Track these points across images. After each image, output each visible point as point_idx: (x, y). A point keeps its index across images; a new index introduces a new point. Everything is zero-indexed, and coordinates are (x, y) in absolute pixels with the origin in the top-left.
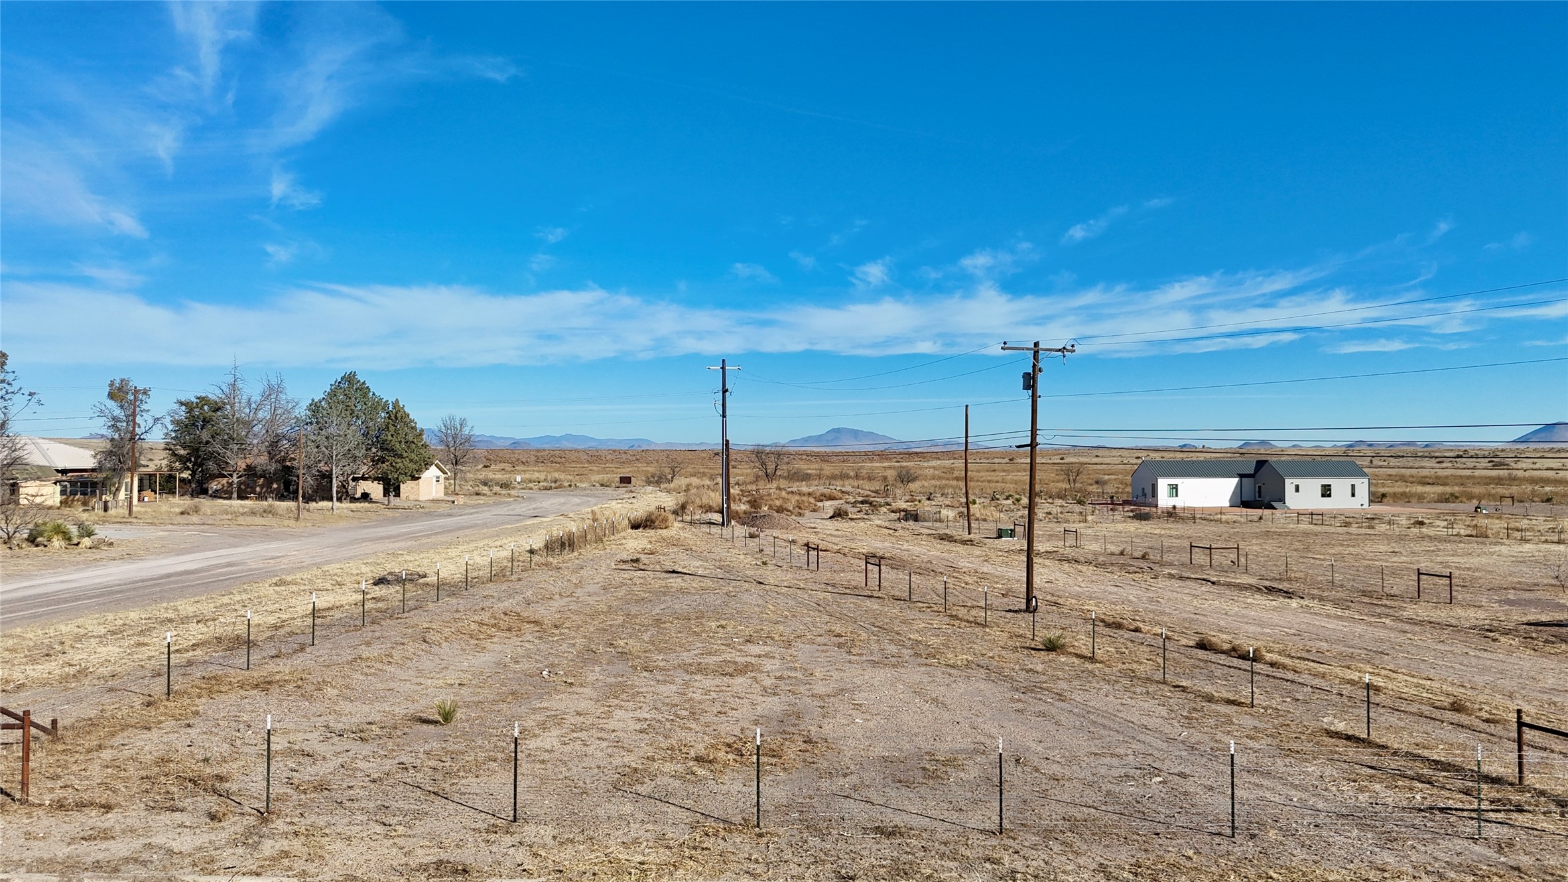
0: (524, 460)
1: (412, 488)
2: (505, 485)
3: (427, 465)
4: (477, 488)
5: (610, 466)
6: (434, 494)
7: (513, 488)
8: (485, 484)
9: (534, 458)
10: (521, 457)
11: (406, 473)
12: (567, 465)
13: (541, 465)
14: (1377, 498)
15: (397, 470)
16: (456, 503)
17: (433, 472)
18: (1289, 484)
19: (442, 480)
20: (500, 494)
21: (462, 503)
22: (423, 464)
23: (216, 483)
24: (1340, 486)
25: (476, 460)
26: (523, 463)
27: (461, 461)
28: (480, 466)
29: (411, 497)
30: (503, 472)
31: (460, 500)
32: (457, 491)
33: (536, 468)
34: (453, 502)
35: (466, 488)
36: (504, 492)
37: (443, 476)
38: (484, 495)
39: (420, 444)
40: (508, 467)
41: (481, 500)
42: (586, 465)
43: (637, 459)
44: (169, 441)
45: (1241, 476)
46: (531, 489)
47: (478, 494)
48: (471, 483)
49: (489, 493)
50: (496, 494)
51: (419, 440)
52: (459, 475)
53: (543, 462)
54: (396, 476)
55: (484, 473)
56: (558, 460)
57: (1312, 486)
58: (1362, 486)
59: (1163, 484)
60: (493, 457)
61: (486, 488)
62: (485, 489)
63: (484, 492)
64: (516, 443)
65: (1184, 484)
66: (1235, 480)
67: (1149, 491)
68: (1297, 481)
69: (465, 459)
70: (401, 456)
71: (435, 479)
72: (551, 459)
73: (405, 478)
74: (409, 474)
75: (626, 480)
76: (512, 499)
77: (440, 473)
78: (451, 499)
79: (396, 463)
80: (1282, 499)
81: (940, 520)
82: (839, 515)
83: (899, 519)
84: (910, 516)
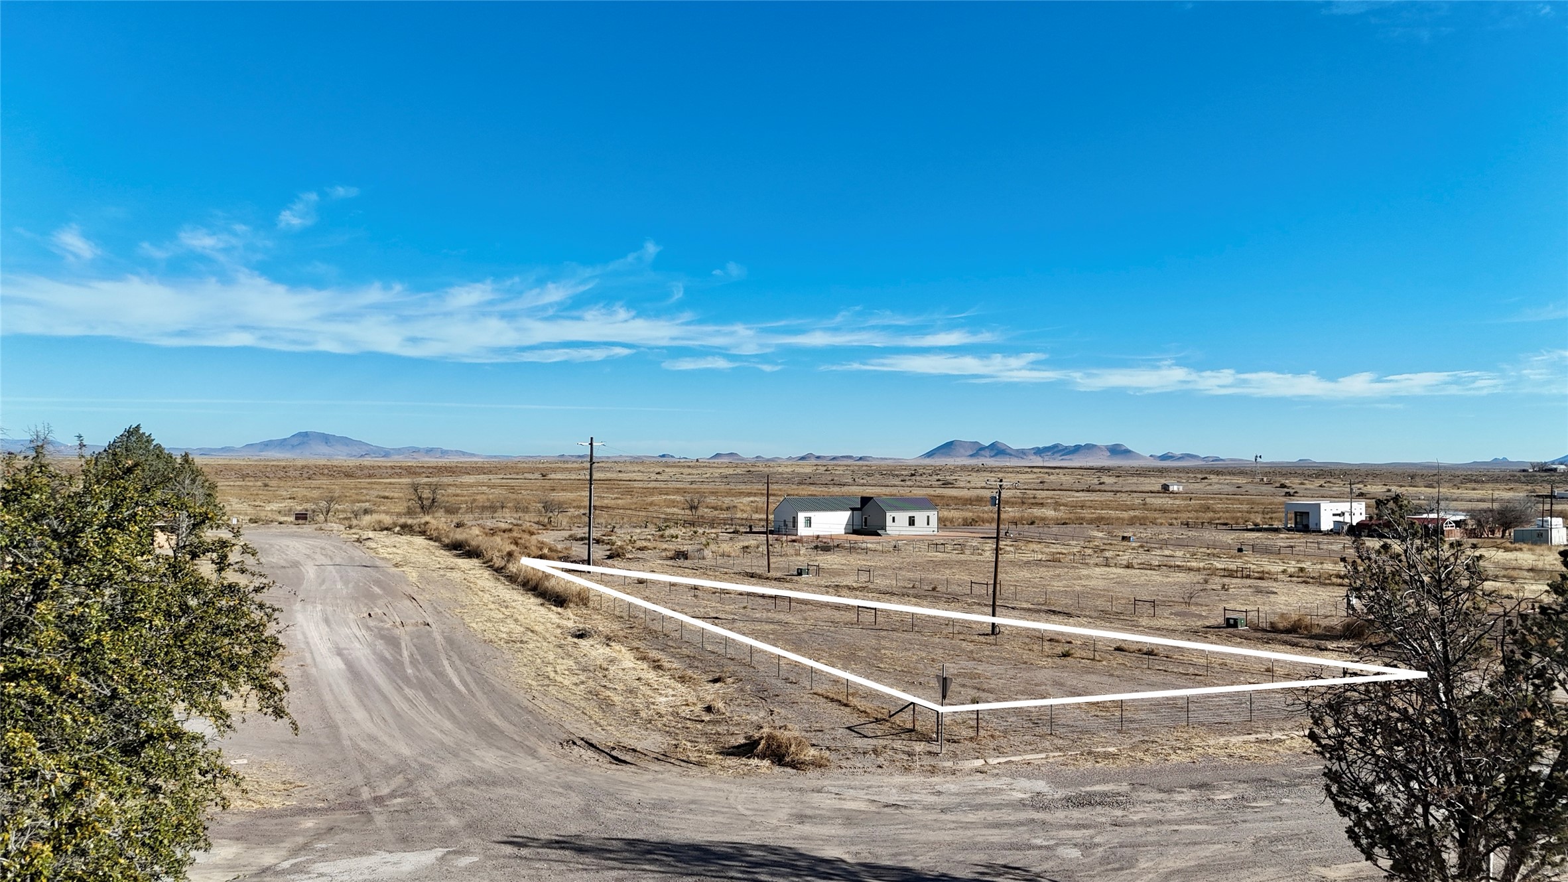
14: (943, 523)
18: (889, 516)
24: (920, 516)
45: (853, 509)
57: (902, 517)
58: (934, 516)
59: (802, 516)
65: (817, 516)
66: (848, 513)
67: (790, 525)
68: (894, 514)
75: (302, 517)
80: (884, 528)
81: (704, 558)
82: (618, 555)
83: (671, 558)
84: (681, 555)
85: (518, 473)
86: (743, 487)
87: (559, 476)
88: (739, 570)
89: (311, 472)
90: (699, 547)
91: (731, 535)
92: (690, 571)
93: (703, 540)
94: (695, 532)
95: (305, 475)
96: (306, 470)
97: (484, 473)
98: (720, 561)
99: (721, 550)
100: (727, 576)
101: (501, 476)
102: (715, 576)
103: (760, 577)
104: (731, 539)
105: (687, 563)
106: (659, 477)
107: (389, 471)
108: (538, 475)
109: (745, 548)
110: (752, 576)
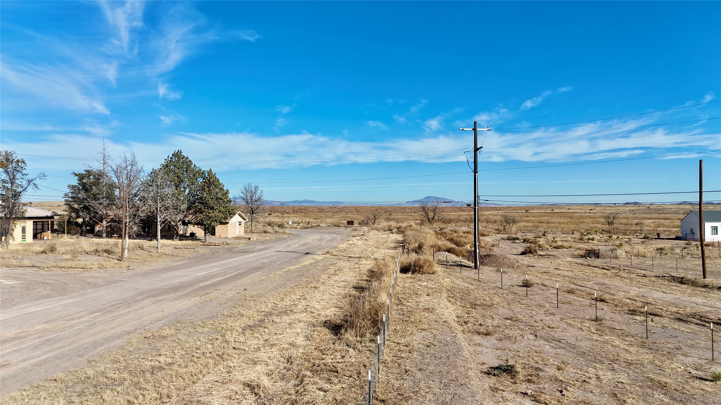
0: (287, 211)
1: (223, 230)
2: (281, 226)
3: (232, 214)
4: (265, 228)
5: (329, 214)
6: (238, 233)
7: (286, 227)
8: (270, 225)
9: (292, 210)
10: (286, 210)
11: (216, 220)
12: (308, 214)
13: (295, 213)
15: (210, 218)
16: (251, 240)
17: (236, 218)
19: (243, 224)
20: (278, 232)
21: (255, 239)
22: (228, 213)
23: (99, 226)
25: (264, 210)
26: (287, 213)
27: (255, 212)
28: (267, 214)
29: (223, 236)
30: (278, 217)
31: (254, 237)
32: (253, 231)
33: (294, 215)
34: (250, 239)
35: (259, 227)
36: (281, 230)
37: (243, 221)
38: (269, 233)
39: (226, 200)
40: (280, 215)
41: (268, 237)
42: (317, 214)
43: (341, 211)
44: (67, 199)
46: (296, 228)
47: (265, 232)
48: (262, 224)
49: (272, 231)
50: (276, 232)
51: (225, 197)
52: (254, 220)
53: (296, 212)
54: (209, 222)
55: (269, 218)
56: (304, 211)
60: (273, 210)
61: (270, 227)
62: (269, 229)
63: (269, 231)
64: (282, 203)
69: (258, 210)
70: (212, 208)
71: (238, 224)
72: (300, 211)
73: (216, 224)
74: (218, 221)
75: (351, 223)
76: (286, 236)
77: (241, 220)
78: (248, 236)
79: (209, 213)
81: (616, 257)
82: (530, 252)
83: (582, 256)
84: (594, 254)
85: (514, 210)
86: (645, 216)
87: (535, 211)
88: (660, 272)
89: (416, 210)
90: (612, 247)
91: (643, 240)
92: (601, 271)
93: (617, 243)
94: (610, 237)
95: (413, 211)
96: (413, 209)
97: (497, 210)
98: (635, 261)
99: (635, 251)
100: (646, 280)
101: (504, 211)
102: (631, 279)
103: (694, 283)
104: (642, 242)
105: (598, 262)
106: (591, 211)
107: (451, 209)
108: (524, 211)
109: (661, 250)
110: (682, 281)
